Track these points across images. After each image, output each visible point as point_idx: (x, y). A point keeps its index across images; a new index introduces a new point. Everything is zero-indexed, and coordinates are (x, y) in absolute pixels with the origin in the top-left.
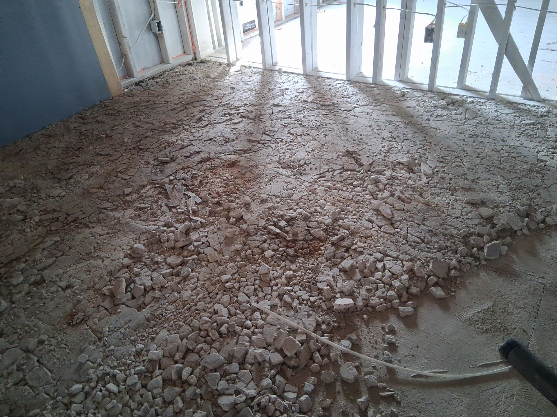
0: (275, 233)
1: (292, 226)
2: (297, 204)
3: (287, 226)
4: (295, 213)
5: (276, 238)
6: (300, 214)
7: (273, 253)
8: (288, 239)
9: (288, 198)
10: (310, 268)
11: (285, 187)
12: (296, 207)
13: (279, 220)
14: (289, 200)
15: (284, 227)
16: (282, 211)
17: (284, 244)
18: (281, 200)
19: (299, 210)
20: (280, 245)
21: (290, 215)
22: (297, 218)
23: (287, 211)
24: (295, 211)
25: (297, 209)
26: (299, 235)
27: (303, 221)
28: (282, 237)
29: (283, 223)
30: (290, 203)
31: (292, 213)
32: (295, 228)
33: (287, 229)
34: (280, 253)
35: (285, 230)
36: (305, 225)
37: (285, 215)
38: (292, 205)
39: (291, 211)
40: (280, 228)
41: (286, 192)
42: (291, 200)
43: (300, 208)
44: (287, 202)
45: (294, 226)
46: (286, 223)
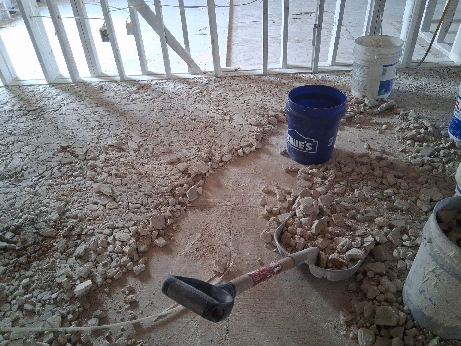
0: (3, 248)
1: (19, 234)
2: (21, 211)
3: (14, 237)
4: (21, 220)
6: (26, 219)
7: (5, 268)
8: (17, 248)
9: (10, 209)
10: (46, 268)
11: (5, 199)
12: (21, 214)
13: (4, 234)
14: (12, 209)
15: (11, 238)
17: (15, 255)
19: (24, 217)
20: (10, 258)
21: (15, 225)
22: (23, 225)
23: (12, 221)
24: (20, 218)
25: (22, 216)
26: (29, 241)
27: (30, 225)
28: (11, 249)
29: (9, 235)
30: (13, 212)
31: (18, 222)
32: (23, 235)
33: (14, 239)
34: (12, 266)
35: (13, 241)
36: (33, 229)
37: (10, 226)
38: (16, 214)
39: (16, 220)
40: (7, 241)
41: (7, 203)
42: (14, 209)
43: (25, 214)
44: (10, 213)
45: (22, 234)
46: (13, 234)
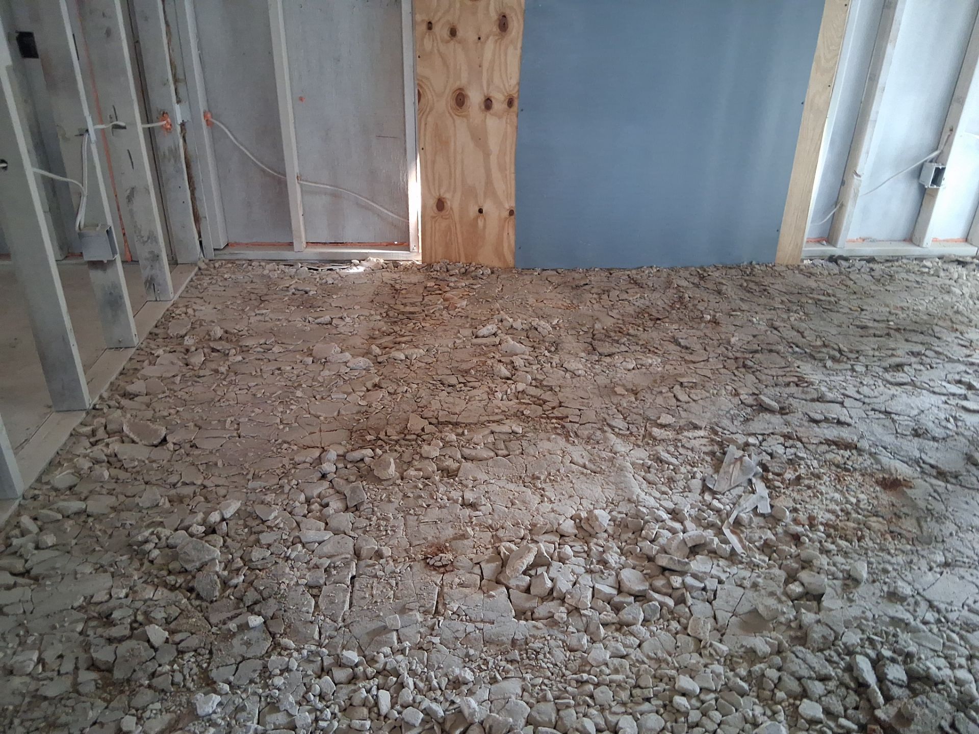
5: (856, 691)
16: (919, 645)
18: (939, 621)
